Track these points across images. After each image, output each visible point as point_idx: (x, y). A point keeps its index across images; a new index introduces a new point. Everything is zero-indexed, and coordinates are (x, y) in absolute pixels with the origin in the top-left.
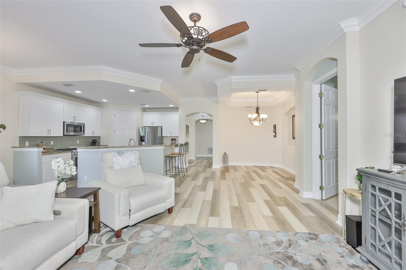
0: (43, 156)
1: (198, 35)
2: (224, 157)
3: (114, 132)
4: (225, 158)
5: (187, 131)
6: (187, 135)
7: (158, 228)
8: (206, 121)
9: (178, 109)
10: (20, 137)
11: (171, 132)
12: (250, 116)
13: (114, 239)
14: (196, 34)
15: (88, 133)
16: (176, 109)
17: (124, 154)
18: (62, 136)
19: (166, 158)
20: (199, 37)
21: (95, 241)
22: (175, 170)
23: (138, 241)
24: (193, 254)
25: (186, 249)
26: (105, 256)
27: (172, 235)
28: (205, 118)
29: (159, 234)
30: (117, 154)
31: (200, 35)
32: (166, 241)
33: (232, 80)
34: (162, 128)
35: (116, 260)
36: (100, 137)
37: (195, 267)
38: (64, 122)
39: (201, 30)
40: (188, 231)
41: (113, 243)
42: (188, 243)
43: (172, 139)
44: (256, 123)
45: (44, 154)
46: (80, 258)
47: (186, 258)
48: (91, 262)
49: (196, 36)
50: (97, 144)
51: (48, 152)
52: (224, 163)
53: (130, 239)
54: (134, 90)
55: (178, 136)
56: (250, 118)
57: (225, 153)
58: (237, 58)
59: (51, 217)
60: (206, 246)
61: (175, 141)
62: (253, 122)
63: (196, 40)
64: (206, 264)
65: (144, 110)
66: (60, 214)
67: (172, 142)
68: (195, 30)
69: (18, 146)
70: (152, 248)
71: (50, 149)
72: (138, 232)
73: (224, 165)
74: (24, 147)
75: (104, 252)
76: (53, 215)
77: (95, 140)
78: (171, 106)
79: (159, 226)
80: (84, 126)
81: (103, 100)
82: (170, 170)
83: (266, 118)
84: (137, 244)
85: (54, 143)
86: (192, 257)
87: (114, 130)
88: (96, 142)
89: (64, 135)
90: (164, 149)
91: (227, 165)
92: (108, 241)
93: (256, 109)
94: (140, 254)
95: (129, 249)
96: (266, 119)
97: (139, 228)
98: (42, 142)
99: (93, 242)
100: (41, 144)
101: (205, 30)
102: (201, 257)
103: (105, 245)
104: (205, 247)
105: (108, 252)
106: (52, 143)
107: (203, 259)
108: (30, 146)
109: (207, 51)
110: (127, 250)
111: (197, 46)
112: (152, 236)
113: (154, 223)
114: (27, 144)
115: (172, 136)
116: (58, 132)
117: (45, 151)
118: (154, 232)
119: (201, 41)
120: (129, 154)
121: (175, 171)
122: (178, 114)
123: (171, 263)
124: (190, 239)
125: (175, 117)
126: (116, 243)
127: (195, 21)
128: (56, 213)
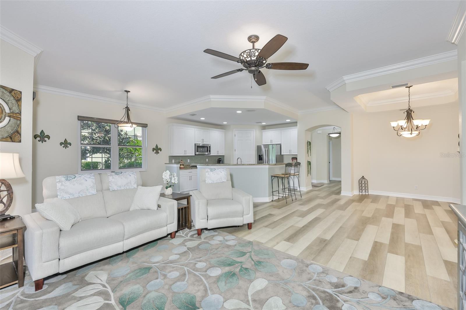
0: (180, 171)
1: (251, 57)
2: (360, 182)
3: (235, 151)
4: (363, 183)
5: (308, 148)
6: (308, 153)
7: (230, 237)
8: (339, 134)
9: (296, 123)
10: (169, 156)
11: (291, 150)
12: (394, 124)
13: (195, 236)
14: (249, 57)
15: (213, 153)
16: (294, 124)
17: (216, 170)
18: (194, 155)
19: (272, 177)
20: (252, 58)
21: (184, 234)
22: (288, 192)
23: (209, 241)
24: (238, 262)
25: (237, 257)
26: (184, 243)
27: (236, 245)
28: (337, 131)
29: (227, 241)
30: (209, 170)
31: (253, 56)
32: (227, 247)
33: (346, 81)
34: (281, 146)
35: (187, 248)
36: (224, 156)
37: (232, 270)
38: (195, 144)
39: (253, 51)
40: (251, 246)
41: (194, 238)
42: (243, 254)
43: (292, 158)
44: (406, 134)
45: (181, 169)
46: (171, 240)
47: (231, 262)
48: (175, 244)
49: (249, 59)
50: (221, 162)
51: (186, 168)
52: (361, 191)
53: (204, 239)
54: (241, 111)
55: (297, 155)
56: (394, 127)
57: (363, 177)
58: (308, 64)
59: (155, 208)
60: (255, 261)
61: (296, 160)
62: (401, 133)
63: (251, 62)
64: (242, 272)
65: (264, 128)
66: (160, 207)
67: (293, 161)
68: (247, 54)
69: (168, 163)
70: (214, 249)
71: (188, 165)
72: (214, 236)
73: (361, 193)
74: (172, 163)
75: (186, 241)
76: (157, 207)
77: (220, 159)
78: (288, 121)
79: (232, 236)
80: (210, 147)
81: (224, 123)
82: (279, 191)
83: (427, 124)
84: (207, 243)
85: (190, 161)
86: (236, 264)
87: (235, 150)
88: (221, 160)
89: (195, 155)
90: (269, 168)
91: (367, 193)
92: (192, 236)
93: (406, 113)
94: (204, 249)
95: (199, 245)
96: (426, 126)
97: (216, 233)
98: (182, 160)
99: (183, 234)
100: (181, 161)
101: (257, 49)
102: (243, 266)
103: (189, 237)
104: (253, 260)
105: (187, 242)
106: (189, 161)
107: (243, 268)
108: (175, 163)
109: (269, 66)
110: (198, 244)
111: (254, 66)
112: (221, 241)
113: (230, 233)
114: (173, 161)
115: (291, 154)
116: (191, 152)
117: (184, 167)
118: (224, 239)
119: (256, 61)
120: (220, 171)
121: (288, 194)
122: (297, 129)
123: (218, 262)
124: (246, 252)
125: (293, 133)
126: (195, 238)
127: (253, 43)
128: (159, 206)
